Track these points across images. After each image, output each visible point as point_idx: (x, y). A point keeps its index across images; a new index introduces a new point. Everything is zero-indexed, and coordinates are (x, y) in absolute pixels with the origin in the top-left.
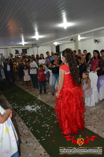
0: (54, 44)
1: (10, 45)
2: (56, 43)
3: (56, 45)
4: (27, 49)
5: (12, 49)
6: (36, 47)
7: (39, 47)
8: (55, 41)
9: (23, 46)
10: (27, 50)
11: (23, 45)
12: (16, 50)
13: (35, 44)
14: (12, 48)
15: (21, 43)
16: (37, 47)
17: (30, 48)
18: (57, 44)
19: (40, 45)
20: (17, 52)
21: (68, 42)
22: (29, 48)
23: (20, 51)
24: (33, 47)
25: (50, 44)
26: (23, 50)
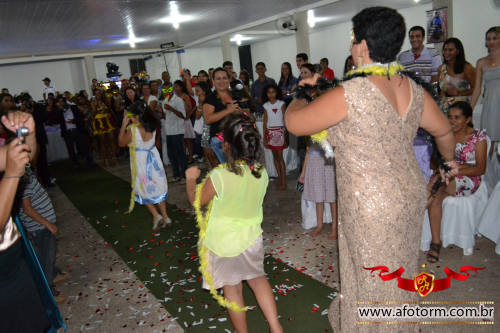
0: (232, 40)
1: (89, 49)
2: (239, 39)
3: (239, 43)
4: (146, 59)
5: (96, 61)
6: (175, 54)
7: (183, 51)
8: (235, 32)
9: (131, 49)
10: (147, 63)
11: (133, 46)
12: (108, 64)
13: (172, 43)
14: (95, 57)
15: (124, 42)
16: (178, 52)
17: (153, 55)
18: (243, 42)
19: (186, 46)
20: (113, 70)
21: (276, 32)
22: (151, 57)
24: (163, 52)
25: (219, 41)
26: (133, 63)
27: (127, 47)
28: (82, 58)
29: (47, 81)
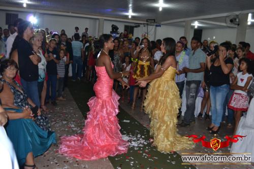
0: (192, 24)
1: (103, 14)
2: (196, 24)
3: (196, 27)
4: (136, 27)
5: (106, 23)
6: (154, 27)
7: (160, 26)
8: (195, 20)
10: (135, 29)
11: (130, 17)
12: (113, 26)
13: (155, 18)
14: (105, 20)
15: (125, 14)
16: (157, 26)
17: (141, 25)
18: (198, 27)
19: (162, 23)
20: (115, 29)
21: (224, 24)
22: (139, 26)
23: (121, 30)
24: (148, 25)
25: (184, 24)
26: (126, 28)
27: (127, 17)
28: (98, 19)
29: (77, 29)
